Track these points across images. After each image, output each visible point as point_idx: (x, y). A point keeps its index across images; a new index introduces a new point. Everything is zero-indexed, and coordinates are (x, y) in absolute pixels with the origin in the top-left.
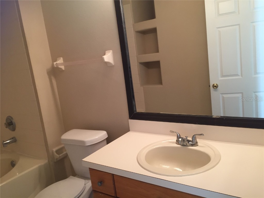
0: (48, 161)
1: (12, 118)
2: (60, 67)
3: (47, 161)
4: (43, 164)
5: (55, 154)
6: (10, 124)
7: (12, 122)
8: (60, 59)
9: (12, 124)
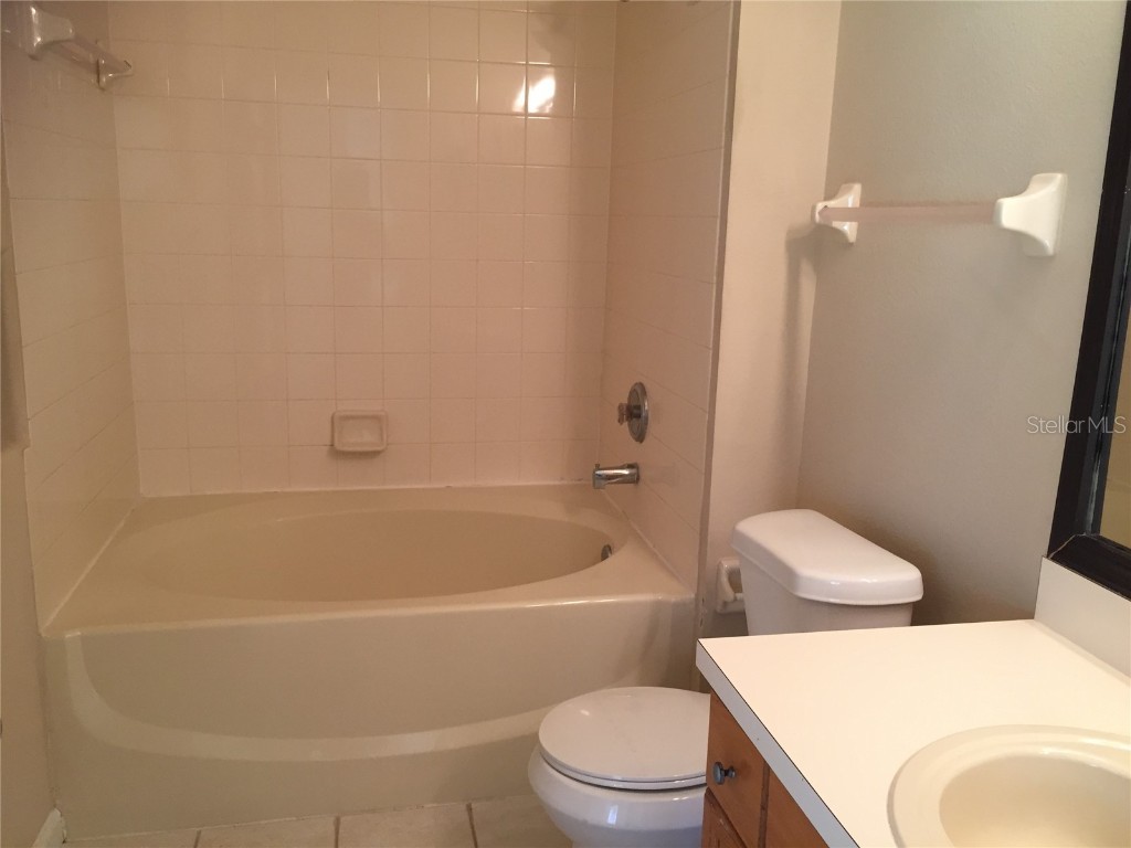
0: (697, 595)
1: (644, 392)
2: (836, 224)
3: (693, 596)
4: (673, 599)
5: (724, 579)
6: (633, 413)
7: (639, 407)
8: (850, 189)
9: (639, 416)
